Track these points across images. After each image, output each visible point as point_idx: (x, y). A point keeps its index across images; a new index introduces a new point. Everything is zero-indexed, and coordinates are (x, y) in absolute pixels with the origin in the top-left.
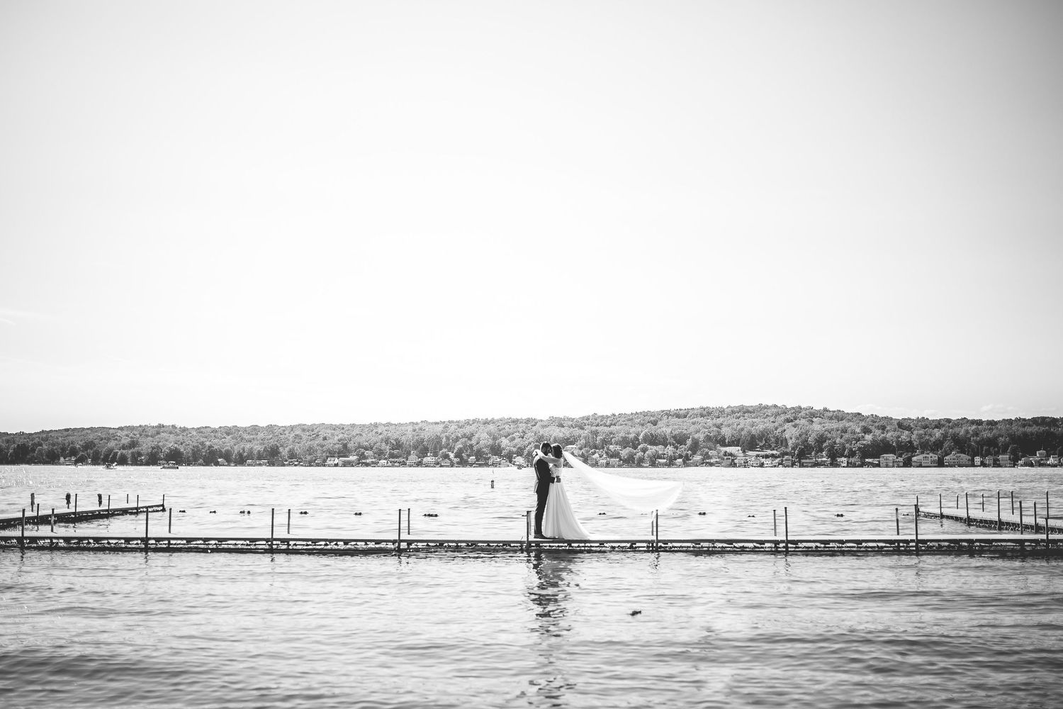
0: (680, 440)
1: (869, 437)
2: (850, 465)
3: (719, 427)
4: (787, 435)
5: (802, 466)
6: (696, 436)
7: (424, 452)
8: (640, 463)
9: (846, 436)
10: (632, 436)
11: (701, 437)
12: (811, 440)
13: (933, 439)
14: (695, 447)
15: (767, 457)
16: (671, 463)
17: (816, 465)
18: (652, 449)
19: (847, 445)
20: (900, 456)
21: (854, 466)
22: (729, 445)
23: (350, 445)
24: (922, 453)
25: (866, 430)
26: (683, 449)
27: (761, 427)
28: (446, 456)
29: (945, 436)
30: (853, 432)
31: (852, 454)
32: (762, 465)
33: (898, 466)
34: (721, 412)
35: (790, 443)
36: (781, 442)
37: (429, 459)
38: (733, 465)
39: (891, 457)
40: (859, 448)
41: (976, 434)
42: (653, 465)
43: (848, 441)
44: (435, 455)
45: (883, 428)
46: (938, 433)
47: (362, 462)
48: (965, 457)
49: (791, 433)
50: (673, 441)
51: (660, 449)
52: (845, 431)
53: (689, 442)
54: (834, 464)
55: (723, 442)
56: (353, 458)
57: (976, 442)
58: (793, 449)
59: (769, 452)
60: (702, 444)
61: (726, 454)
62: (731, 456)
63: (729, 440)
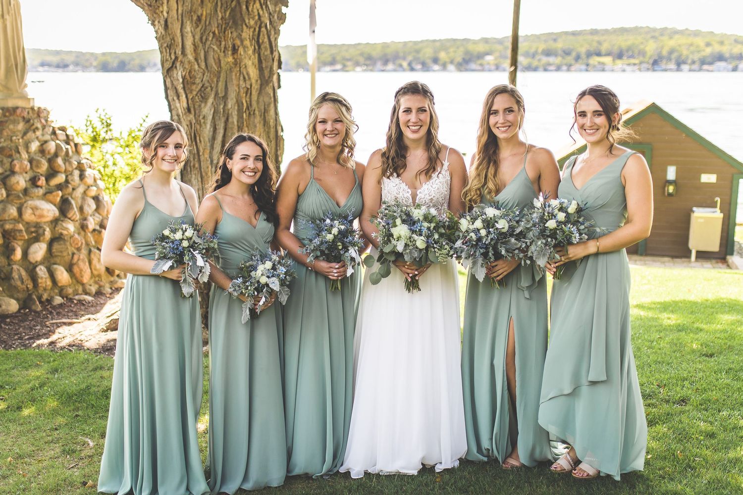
0: (567, 53)
1: (708, 50)
2: (690, 70)
3: (599, 43)
4: (647, 49)
5: (654, 70)
6: (579, 50)
7: (386, 62)
8: (535, 69)
9: (692, 48)
10: (533, 50)
11: (583, 50)
12: (665, 53)
14: (578, 58)
15: (629, 65)
16: (558, 69)
17: (666, 70)
18: (545, 60)
19: (691, 56)
20: (730, 63)
21: (694, 71)
23: (338, 58)
25: (708, 44)
26: (570, 59)
27: (629, 43)
28: (401, 66)
30: (698, 46)
31: (693, 62)
32: (624, 71)
33: (728, 71)
34: (606, 32)
35: (649, 54)
36: (642, 53)
37: (390, 66)
38: (603, 70)
39: (722, 64)
40: (700, 59)
42: (545, 70)
43: (692, 53)
45: (722, 43)
47: (344, 69)
49: (651, 48)
50: (562, 53)
51: (551, 59)
52: (691, 45)
53: (574, 54)
54: (679, 69)
55: (599, 54)
56: (339, 67)
58: (650, 58)
59: (632, 61)
60: (583, 56)
61: (599, 63)
62: (603, 64)
63: (603, 52)
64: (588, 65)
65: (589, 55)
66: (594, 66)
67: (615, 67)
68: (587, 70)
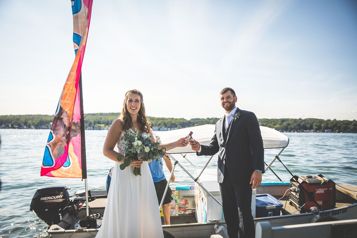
3: (101, 119)
6: (91, 121)
11: (93, 121)
13: (158, 123)
14: (90, 124)
22: (102, 124)
24: (155, 127)
29: (162, 122)
34: (106, 114)
38: (100, 129)
41: (170, 122)
44: (5, 125)
46: (160, 121)
48: (166, 128)
53: (88, 123)
55: (99, 123)
57: (170, 124)
60: (93, 123)
61: (99, 126)
62: (100, 127)
63: (102, 122)
64: (93, 127)
65: (95, 123)
66: (96, 127)
67: (105, 128)
68: (93, 129)
